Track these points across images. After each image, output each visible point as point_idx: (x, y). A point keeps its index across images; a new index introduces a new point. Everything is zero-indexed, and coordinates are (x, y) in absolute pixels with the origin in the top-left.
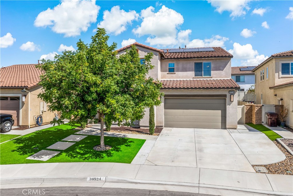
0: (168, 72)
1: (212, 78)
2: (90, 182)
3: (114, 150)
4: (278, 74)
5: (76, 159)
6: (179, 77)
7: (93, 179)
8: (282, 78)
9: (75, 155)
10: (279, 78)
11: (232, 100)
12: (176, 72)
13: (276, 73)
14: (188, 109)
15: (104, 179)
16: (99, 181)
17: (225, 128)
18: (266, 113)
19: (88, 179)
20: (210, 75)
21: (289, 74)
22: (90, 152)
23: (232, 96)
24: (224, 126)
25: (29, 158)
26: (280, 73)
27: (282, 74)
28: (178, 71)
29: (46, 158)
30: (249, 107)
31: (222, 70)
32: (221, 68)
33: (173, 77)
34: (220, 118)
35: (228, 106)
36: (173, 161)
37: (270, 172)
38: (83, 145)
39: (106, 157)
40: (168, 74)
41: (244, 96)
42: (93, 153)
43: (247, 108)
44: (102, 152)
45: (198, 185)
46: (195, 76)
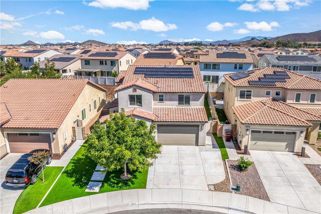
0: (159, 101)
1: (190, 106)
2: (131, 206)
3: (134, 178)
4: (237, 98)
5: (115, 188)
6: (167, 105)
7: (132, 204)
8: (240, 101)
9: (113, 185)
10: (238, 101)
11: (203, 128)
12: (165, 101)
13: (236, 97)
14: (174, 133)
15: (138, 204)
16: (135, 205)
17: (198, 146)
18: (225, 130)
19: (130, 204)
20: (189, 104)
21: (245, 98)
22: (120, 181)
23: (203, 126)
24: (197, 144)
25: (87, 190)
26: (239, 97)
27: (240, 98)
28: (166, 100)
29: (97, 189)
30: (215, 122)
31: (198, 101)
32: (197, 99)
33: (162, 105)
34: (195, 139)
35: (200, 132)
36: (168, 184)
37: (215, 190)
38: (113, 175)
39: (131, 185)
40: (158, 102)
41: (217, 87)
42: (123, 182)
43: (214, 123)
44: (127, 180)
45: (181, 203)
46: (179, 104)
